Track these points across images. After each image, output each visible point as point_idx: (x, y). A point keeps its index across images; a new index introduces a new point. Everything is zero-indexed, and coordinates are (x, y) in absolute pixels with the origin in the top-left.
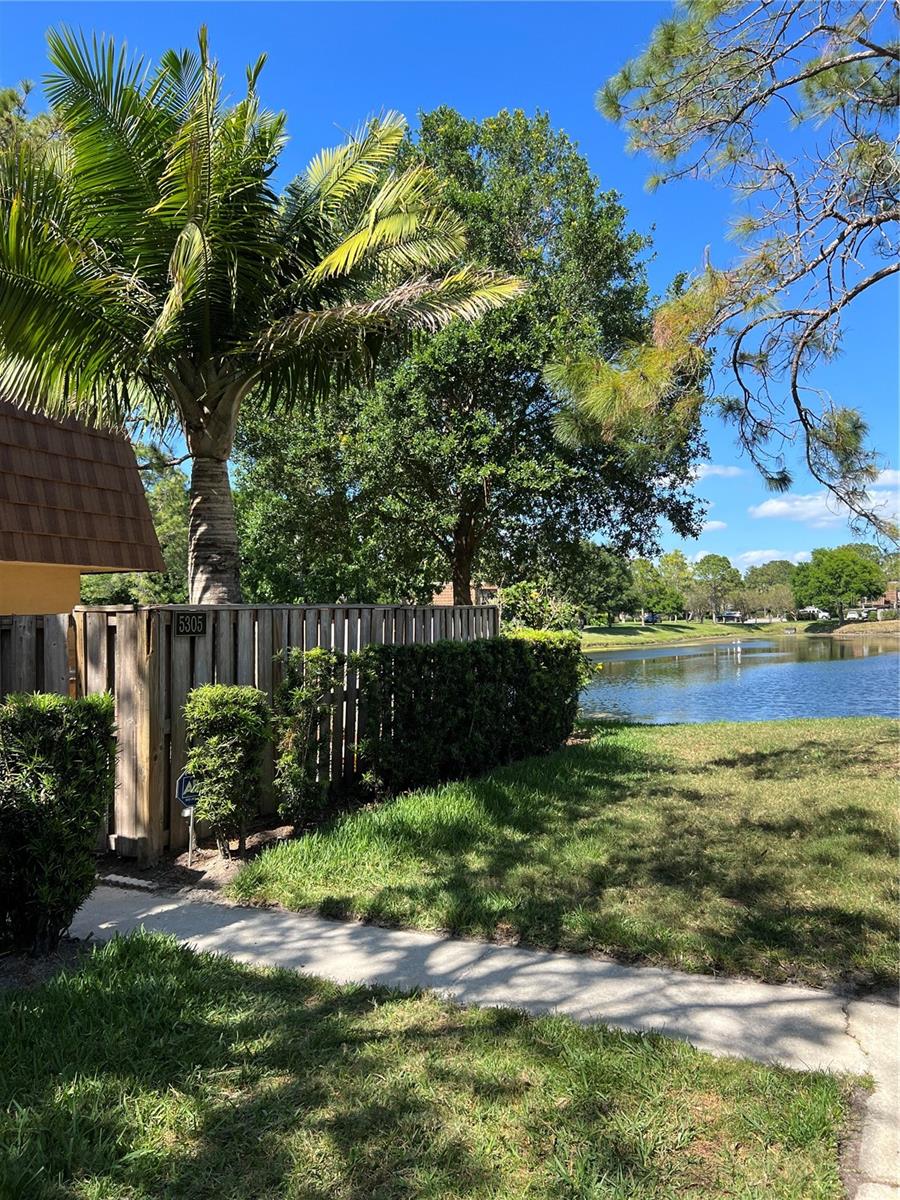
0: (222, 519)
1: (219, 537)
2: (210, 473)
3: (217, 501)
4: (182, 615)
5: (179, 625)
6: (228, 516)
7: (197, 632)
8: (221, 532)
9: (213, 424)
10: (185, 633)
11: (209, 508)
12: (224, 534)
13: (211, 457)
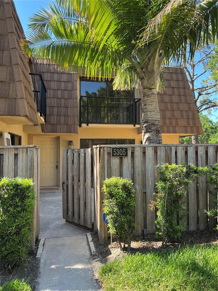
0: (150, 111)
1: (149, 118)
2: (147, 94)
3: (149, 105)
4: (115, 149)
5: (113, 153)
6: (154, 110)
7: (123, 155)
8: (150, 116)
9: (147, 75)
10: (116, 156)
11: (146, 108)
12: (151, 117)
13: (147, 88)
